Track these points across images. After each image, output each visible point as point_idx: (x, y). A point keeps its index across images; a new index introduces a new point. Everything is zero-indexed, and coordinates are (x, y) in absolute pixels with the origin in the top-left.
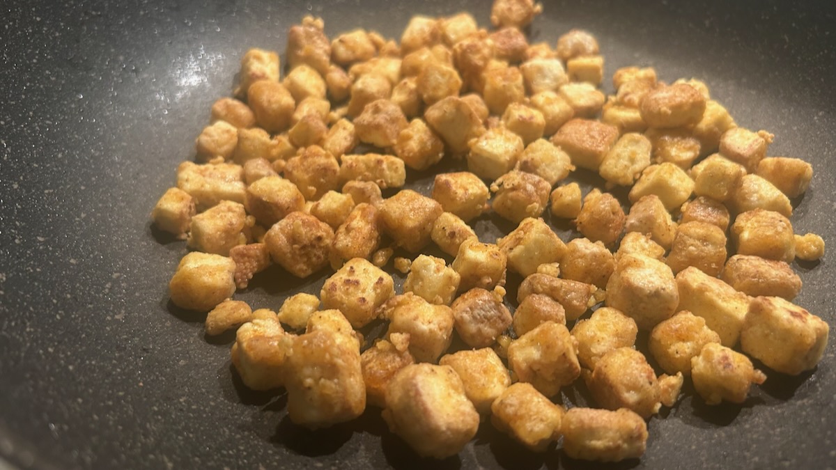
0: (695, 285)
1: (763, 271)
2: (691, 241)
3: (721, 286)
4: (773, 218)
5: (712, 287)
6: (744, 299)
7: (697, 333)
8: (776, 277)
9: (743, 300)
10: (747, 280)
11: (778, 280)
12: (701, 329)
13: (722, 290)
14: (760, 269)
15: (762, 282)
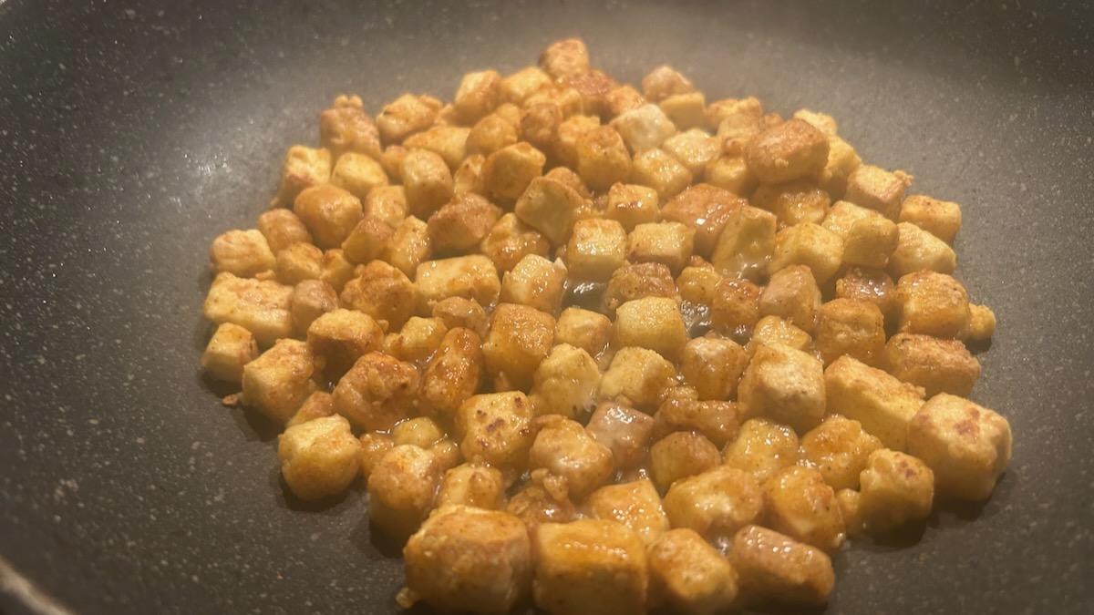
0: (848, 383)
1: (935, 355)
2: (838, 326)
3: (881, 380)
4: (945, 285)
5: (870, 383)
6: (911, 391)
7: (852, 441)
8: (951, 363)
9: (911, 394)
10: (916, 368)
11: (953, 366)
12: (857, 435)
13: (882, 385)
14: (930, 353)
15: (935, 370)
